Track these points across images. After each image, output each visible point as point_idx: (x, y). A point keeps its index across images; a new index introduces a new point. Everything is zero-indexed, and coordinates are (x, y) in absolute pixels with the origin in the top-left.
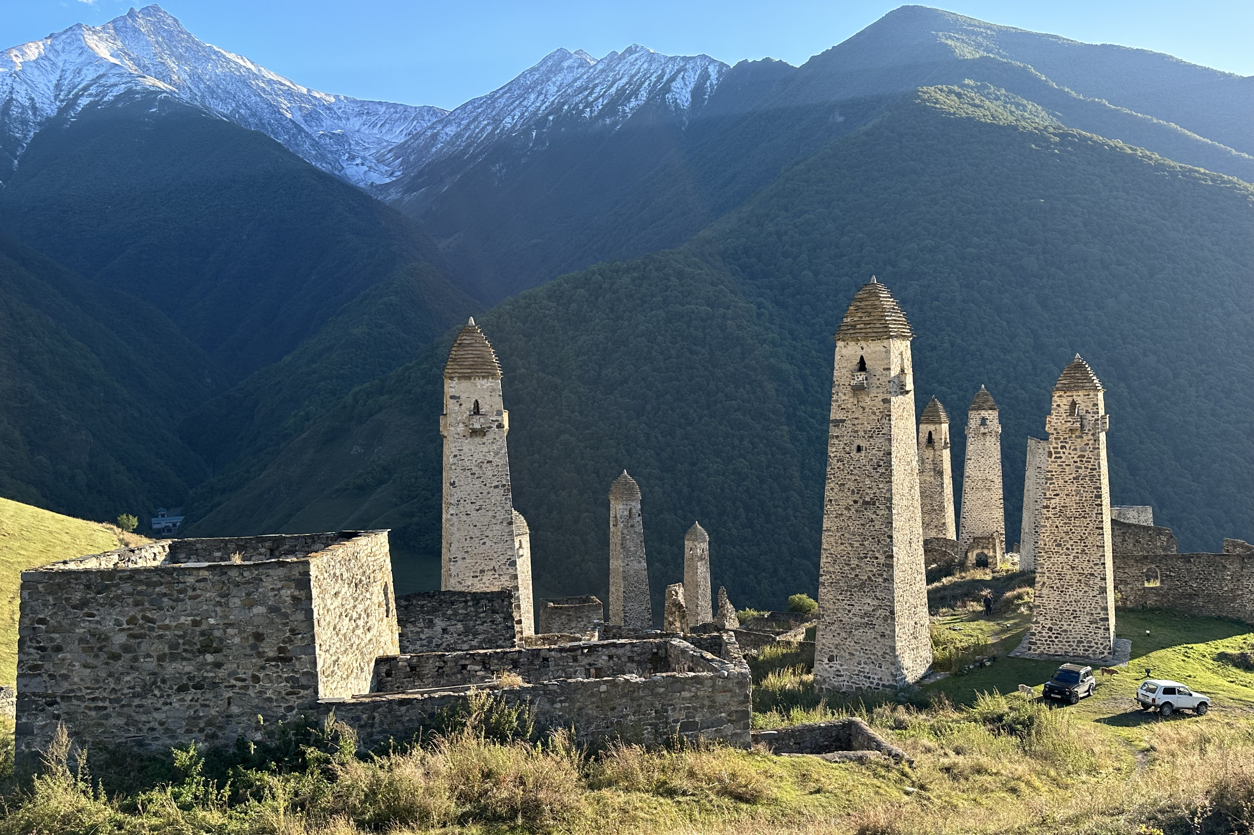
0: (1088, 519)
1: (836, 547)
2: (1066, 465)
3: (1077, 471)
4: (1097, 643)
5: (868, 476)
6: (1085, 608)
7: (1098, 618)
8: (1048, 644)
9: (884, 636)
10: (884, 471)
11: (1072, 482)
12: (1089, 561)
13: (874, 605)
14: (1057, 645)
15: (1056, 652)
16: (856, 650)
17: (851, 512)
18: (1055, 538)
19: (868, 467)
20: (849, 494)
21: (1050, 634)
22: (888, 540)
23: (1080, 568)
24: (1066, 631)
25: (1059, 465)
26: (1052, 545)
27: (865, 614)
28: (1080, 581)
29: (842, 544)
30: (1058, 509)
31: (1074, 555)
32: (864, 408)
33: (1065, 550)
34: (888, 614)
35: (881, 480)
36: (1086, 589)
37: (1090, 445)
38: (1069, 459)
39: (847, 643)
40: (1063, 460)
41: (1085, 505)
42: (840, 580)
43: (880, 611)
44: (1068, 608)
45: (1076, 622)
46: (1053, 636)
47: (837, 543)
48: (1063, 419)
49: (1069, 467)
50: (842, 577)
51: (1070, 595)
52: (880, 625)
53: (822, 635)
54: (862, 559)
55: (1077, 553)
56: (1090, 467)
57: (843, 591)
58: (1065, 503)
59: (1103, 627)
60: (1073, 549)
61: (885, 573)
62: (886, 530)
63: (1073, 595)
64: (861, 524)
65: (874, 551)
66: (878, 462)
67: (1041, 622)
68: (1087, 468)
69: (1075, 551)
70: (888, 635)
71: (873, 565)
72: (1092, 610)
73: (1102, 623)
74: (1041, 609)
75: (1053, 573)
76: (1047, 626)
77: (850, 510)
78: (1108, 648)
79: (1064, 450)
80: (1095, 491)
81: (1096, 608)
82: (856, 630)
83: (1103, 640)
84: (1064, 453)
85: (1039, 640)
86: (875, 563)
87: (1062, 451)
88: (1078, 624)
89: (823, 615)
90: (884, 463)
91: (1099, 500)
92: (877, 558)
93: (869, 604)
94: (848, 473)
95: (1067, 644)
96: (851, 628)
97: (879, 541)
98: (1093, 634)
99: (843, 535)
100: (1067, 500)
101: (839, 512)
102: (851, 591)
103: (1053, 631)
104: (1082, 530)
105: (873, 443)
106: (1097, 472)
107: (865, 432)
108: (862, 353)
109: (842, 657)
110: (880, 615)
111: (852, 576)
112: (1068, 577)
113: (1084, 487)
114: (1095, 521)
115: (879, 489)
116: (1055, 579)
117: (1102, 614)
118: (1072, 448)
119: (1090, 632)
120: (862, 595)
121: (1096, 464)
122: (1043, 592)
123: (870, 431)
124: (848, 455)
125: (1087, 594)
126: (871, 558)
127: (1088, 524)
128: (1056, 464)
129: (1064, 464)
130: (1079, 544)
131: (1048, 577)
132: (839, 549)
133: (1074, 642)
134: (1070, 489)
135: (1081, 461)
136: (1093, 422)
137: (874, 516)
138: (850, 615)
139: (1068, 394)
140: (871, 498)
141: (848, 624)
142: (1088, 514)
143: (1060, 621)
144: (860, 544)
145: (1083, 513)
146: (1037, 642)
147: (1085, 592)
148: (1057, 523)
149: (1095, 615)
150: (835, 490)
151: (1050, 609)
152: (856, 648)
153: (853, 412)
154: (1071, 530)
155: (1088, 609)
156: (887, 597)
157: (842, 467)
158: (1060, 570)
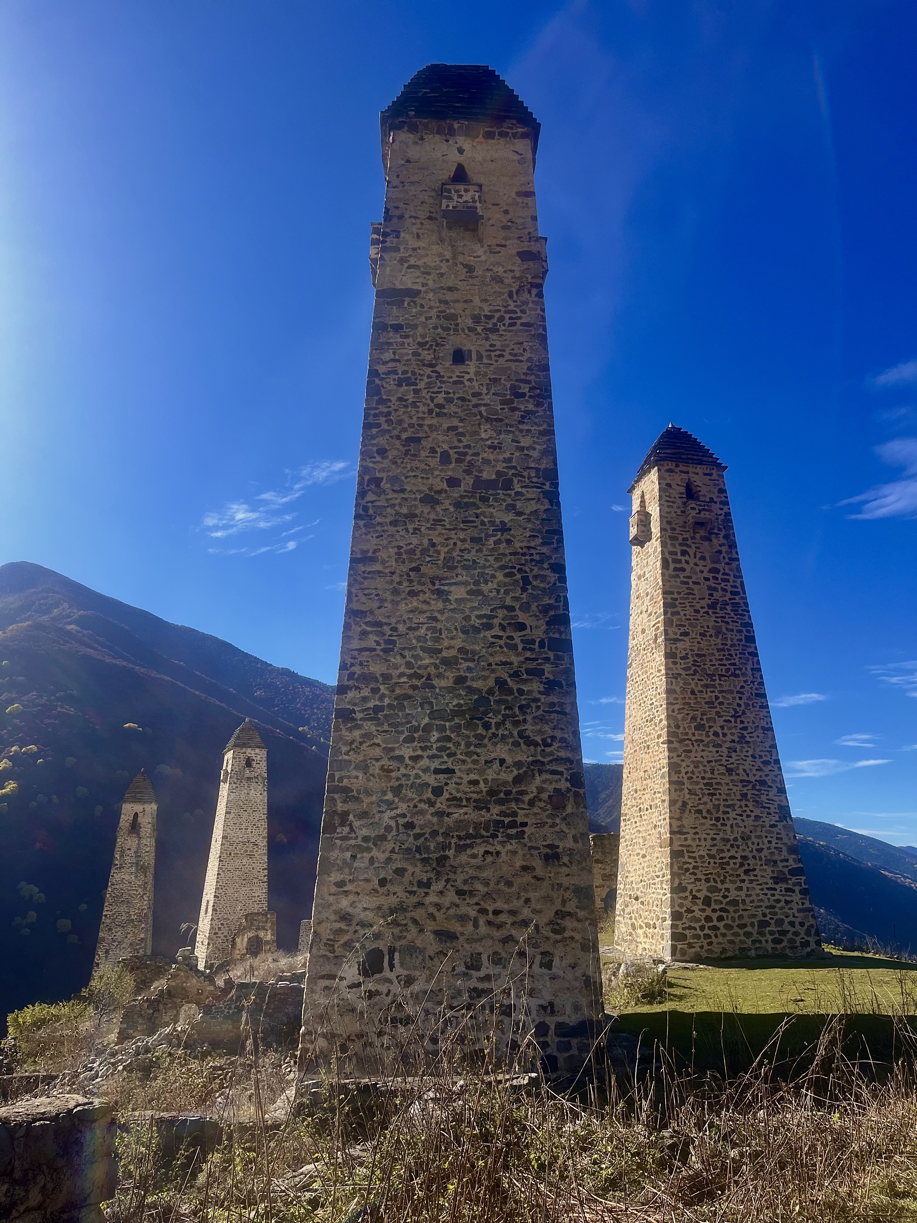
0: (741, 678)
1: (395, 603)
2: (694, 583)
3: (711, 595)
4: (792, 924)
5: (488, 419)
6: (762, 849)
7: (786, 870)
8: (707, 936)
9: (556, 856)
10: (531, 407)
11: (707, 613)
12: (753, 756)
13: (518, 764)
14: (724, 935)
15: (724, 951)
16: (463, 919)
17: (439, 509)
18: (692, 713)
19: (487, 399)
20: (434, 462)
21: (709, 912)
22: (553, 577)
23: (741, 771)
24: (735, 903)
25: (683, 583)
26: (690, 727)
27: (492, 793)
28: (744, 796)
29: (412, 594)
30: (690, 660)
31: (728, 745)
32: (470, 269)
33: (712, 737)
34: (564, 785)
35: (525, 427)
36: (757, 812)
37: (724, 554)
38: (696, 574)
39: (428, 900)
40: (687, 573)
41: (733, 652)
42: (408, 697)
43: (538, 779)
44: (732, 853)
45: (751, 882)
46: (715, 916)
47: (395, 592)
48: (679, 508)
49: (698, 587)
50: (414, 687)
51: (732, 826)
52: (542, 825)
53: (340, 884)
54: (477, 630)
55: (733, 741)
56: (729, 589)
57: (416, 729)
58: (700, 649)
59: (797, 889)
60: (724, 735)
61: (547, 667)
62: (544, 550)
63: (737, 824)
64: (473, 540)
65: (511, 609)
66: (513, 388)
67: (690, 887)
68: (726, 590)
69: (729, 737)
70: (571, 852)
71: (514, 647)
72: (772, 853)
73: (794, 879)
74: (686, 859)
75: (697, 783)
76: (701, 895)
77: (438, 502)
78: (813, 931)
79: (687, 558)
80: (744, 630)
81: (779, 850)
82: (460, 849)
83: (802, 914)
84: (687, 562)
85: (690, 928)
86: (517, 641)
87: (683, 559)
88: (754, 885)
89: (346, 814)
90: (531, 389)
91: (752, 645)
92: (521, 627)
93: (502, 761)
94: (430, 412)
95: (741, 932)
96: (445, 847)
97: (526, 581)
98: (782, 904)
99: (417, 569)
100: (704, 644)
101: (405, 510)
102: (442, 729)
103: (714, 906)
104: (734, 698)
105: (498, 344)
106: (742, 598)
107: (477, 319)
108: (460, 158)
109: (411, 950)
110: (540, 790)
111: (443, 683)
112: (724, 789)
113: (727, 623)
114: (753, 682)
115: (522, 449)
116: (703, 794)
117: (791, 862)
118: (699, 555)
119: (778, 901)
120: (481, 737)
121: (738, 585)
122: (685, 822)
123: (488, 317)
124: (428, 371)
125: (760, 823)
126: (503, 628)
127: (742, 687)
128: (678, 580)
129: (690, 581)
130: (733, 724)
131: (690, 792)
132: (402, 607)
133: (752, 924)
134: (705, 624)
135: (715, 578)
136: (722, 517)
137: (508, 518)
138: (441, 804)
139: (682, 468)
140: (498, 473)
141: (434, 833)
142: (740, 669)
143: (723, 882)
144: (469, 593)
145: (732, 667)
146: (687, 932)
147: (757, 817)
148: (693, 686)
149: (780, 864)
150: (391, 455)
151: (702, 857)
152: (464, 909)
153: (442, 275)
154: (717, 698)
155: (766, 852)
156: (558, 734)
157: (410, 397)
158: (709, 775)
